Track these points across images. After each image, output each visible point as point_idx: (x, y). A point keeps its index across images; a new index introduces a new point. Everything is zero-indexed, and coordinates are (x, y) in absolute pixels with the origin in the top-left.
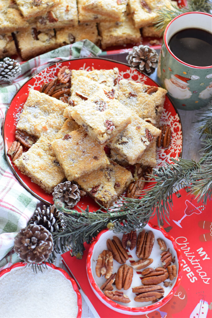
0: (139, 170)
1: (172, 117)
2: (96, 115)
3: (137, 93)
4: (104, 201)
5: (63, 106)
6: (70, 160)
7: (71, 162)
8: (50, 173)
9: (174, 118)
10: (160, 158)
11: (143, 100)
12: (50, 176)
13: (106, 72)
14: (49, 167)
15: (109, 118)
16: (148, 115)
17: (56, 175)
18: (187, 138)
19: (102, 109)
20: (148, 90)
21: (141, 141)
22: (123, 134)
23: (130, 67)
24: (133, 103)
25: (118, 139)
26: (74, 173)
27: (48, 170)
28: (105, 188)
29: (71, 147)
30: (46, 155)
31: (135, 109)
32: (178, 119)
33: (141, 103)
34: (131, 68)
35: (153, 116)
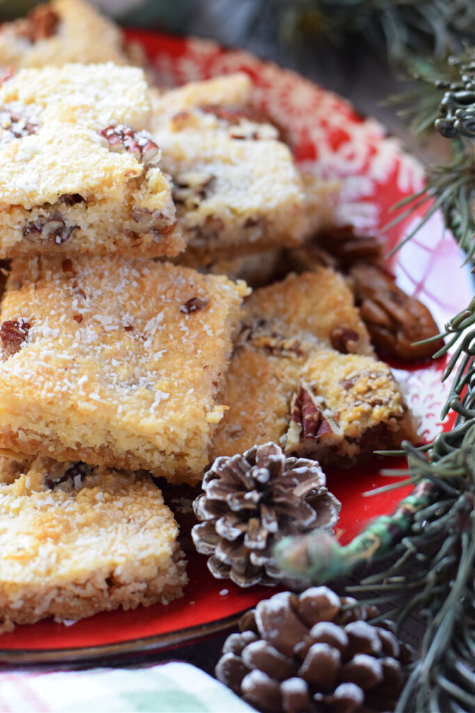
6: (126, 391)
7: (137, 394)
8: (100, 521)
12: (111, 528)
17: (121, 509)
19: (28, 127)
21: (241, 141)
26: (195, 416)
27: (79, 518)
28: (326, 384)
29: (75, 345)
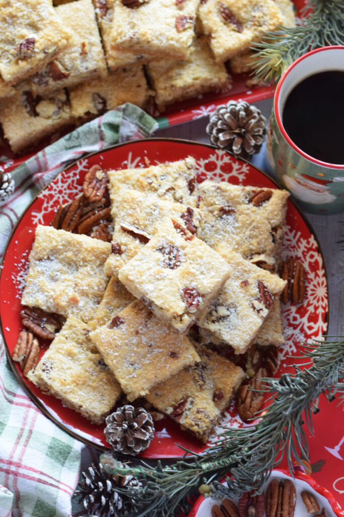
0: (255, 358)
1: (304, 242)
2: (163, 279)
3: (234, 205)
4: (198, 432)
5: (101, 250)
6: (127, 366)
7: (129, 369)
8: (94, 388)
9: (308, 243)
10: (290, 325)
11: (248, 220)
12: (95, 394)
13: (172, 167)
14: (91, 377)
15: (188, 283)
16: (260, 248)
17: (105, 389)
18: (334, 272)
19: (175, 265)
20: (254, 197)
21: (252, 309)
22: (218, 300)
23: (215, 148)
24: (229, 228)
25: (209, 310)
26: (137, 389)
27: (90, 383)
28: (196, 404)
29: (127, 341)
30: (82, 351)
31: (235, 239)
32: (316, 245)
33: (244, 226)
34: (217, 151)
35: (268, 248)
